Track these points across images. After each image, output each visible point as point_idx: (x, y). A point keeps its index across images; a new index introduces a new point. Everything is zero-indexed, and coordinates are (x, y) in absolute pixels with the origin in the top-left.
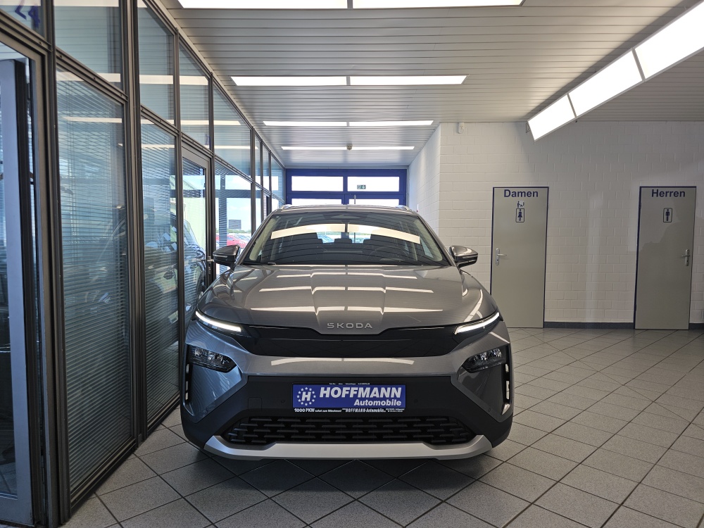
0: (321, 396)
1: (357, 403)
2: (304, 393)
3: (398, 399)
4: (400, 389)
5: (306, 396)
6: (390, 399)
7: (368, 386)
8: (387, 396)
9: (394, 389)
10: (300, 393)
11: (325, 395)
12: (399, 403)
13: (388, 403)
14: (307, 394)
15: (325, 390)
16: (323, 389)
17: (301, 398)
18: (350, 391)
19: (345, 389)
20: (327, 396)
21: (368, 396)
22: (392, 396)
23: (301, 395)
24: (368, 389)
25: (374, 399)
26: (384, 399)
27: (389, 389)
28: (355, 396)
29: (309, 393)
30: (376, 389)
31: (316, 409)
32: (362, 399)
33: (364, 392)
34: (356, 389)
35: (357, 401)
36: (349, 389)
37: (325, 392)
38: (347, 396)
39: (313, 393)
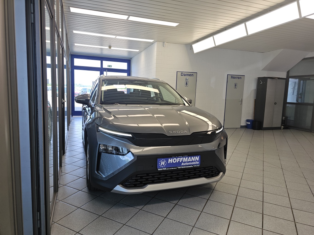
0: (169, 162)
1: (183, 164)
2: (162, 162)
3: (198, 161)
4: (198, 157)
5: (163, 163)
6: (195, 161)
7: (187, 157)
8: (194, 160)
9: (196, 157)
10: (160, 162)
11: (170, 162)
12: (198, 163)
13: (194, 163)
14: (163, 162)
15: (171, 160)
16: (169, 159)
17: (161, 164)
18: (180, 159)
19: (178, 159)
20: (171, 162)
21: (187, 161)
22: (196, 160)
23: (161, 163)
24: (187, 158)
25: (189, 162)
26: (193, 161)
27: (194, 157)
28: (182, 161)
29: (164, 162)
30: (190, 158)
31: (167, 168)
32: (185, 162)
33: (185, 159)
34: (183, 158)
35: (183, 163)
36: (179, 158)
37: (170, 161)
38: (179, 161)
39: (166, 161)
